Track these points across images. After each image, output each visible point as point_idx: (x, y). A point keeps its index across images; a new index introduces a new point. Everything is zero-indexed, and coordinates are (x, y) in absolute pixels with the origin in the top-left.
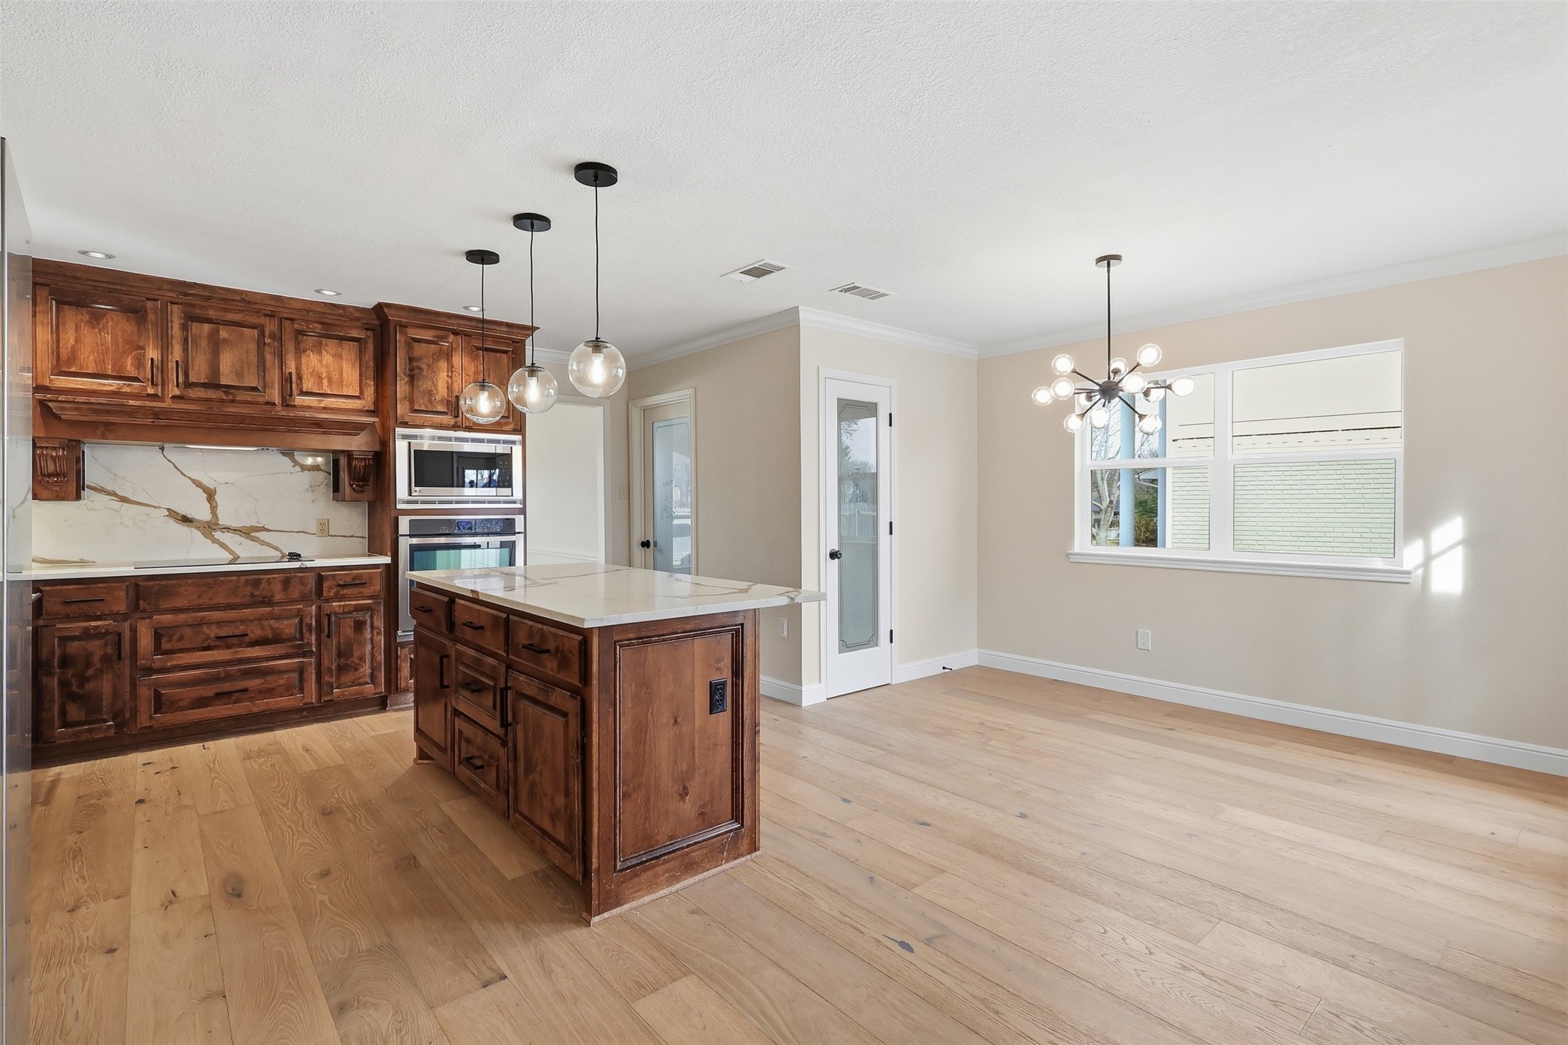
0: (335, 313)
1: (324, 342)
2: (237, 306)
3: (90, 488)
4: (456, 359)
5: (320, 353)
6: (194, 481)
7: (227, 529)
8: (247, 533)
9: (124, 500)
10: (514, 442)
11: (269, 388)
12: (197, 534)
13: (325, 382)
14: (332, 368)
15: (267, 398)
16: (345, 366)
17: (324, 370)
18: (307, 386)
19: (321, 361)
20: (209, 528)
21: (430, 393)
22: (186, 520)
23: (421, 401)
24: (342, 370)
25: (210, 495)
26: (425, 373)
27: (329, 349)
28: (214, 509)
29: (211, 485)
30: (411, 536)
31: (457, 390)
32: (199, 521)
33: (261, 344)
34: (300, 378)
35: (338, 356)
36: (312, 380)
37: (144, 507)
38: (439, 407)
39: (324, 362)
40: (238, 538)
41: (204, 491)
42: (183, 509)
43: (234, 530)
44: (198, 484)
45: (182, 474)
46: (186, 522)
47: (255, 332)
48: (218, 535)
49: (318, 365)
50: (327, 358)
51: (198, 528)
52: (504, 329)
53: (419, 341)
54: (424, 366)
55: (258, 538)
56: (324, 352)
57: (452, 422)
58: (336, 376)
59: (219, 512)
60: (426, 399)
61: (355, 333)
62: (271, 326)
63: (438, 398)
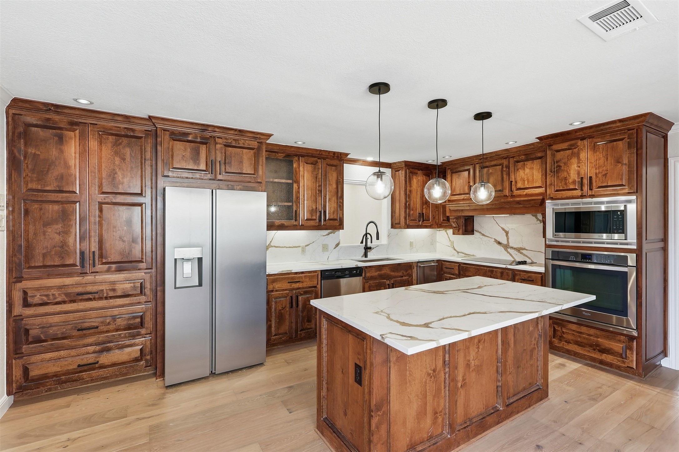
0: (531, 148)
1: (526, 164)
2: (495, 158)
3: (476, 231)
4: (583, 155)
5: (524, 169)
6: (502, 228)
7: (512, 248)
8: (519, 250)
9: (483, 235)
10: (630, 202)
11: (505, 189)
12: (503, 249)
13: (526, 182)
14: (529, 175)
15: (504, 194)
16: (535, 173)
17: (526, 176)
18: (520, 185)
19: (524, 173)
20: (506, 247)
21: (566, 179)
22: (499, 243)
23: (560, 184)
24: (533, 175)
25: (507, 233)
26: (562, 168)
27: (528, 166)
28: (508, 239)
29: (507, 230)
30: (552, 259)
31: (583, 174)
32: (503, 244)
33: (502, 171)
34: (516, 182)
35: (532, 168)
36: (521, 182)
37: (488, 238)
38: (571, 186)
39: (526, 173)
40: (516, 253)
41: (505, 232)
42: (499, 239)
43: (514, 249)
44: (503, 229)
45: (498, 225)
46: (499, 244)
47: (500, 167)
48: (509, 250)
49: (523, 175)
50: (527, 171)
51: (503, 247)
52: (618, 124)
53: (558, 151)
54: (562, 165)
55: (523, 253)
56: (526, 168)
57: (580, 194)
58: (531, 178)
59: (510, 241)
60: (563, 182)
61: (539, 155)
62: (505, 162)
63: (571, 181)
